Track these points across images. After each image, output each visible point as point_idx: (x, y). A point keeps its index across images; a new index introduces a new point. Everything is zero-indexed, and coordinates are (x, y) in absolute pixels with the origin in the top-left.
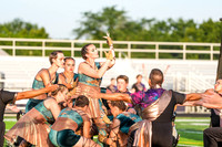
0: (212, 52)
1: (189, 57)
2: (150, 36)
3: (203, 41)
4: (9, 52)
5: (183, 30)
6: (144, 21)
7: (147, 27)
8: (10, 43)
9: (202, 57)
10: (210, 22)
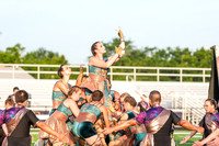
0: (204, 76)
1: (185, 79)
2: (152, 62)
3: (197, 66)
4: (35, 76)
5: (180, 57)
6: (147, 49)
7: (149, 55)
8: (36, 69)
9: (195, 79)
10: (202, 50)
